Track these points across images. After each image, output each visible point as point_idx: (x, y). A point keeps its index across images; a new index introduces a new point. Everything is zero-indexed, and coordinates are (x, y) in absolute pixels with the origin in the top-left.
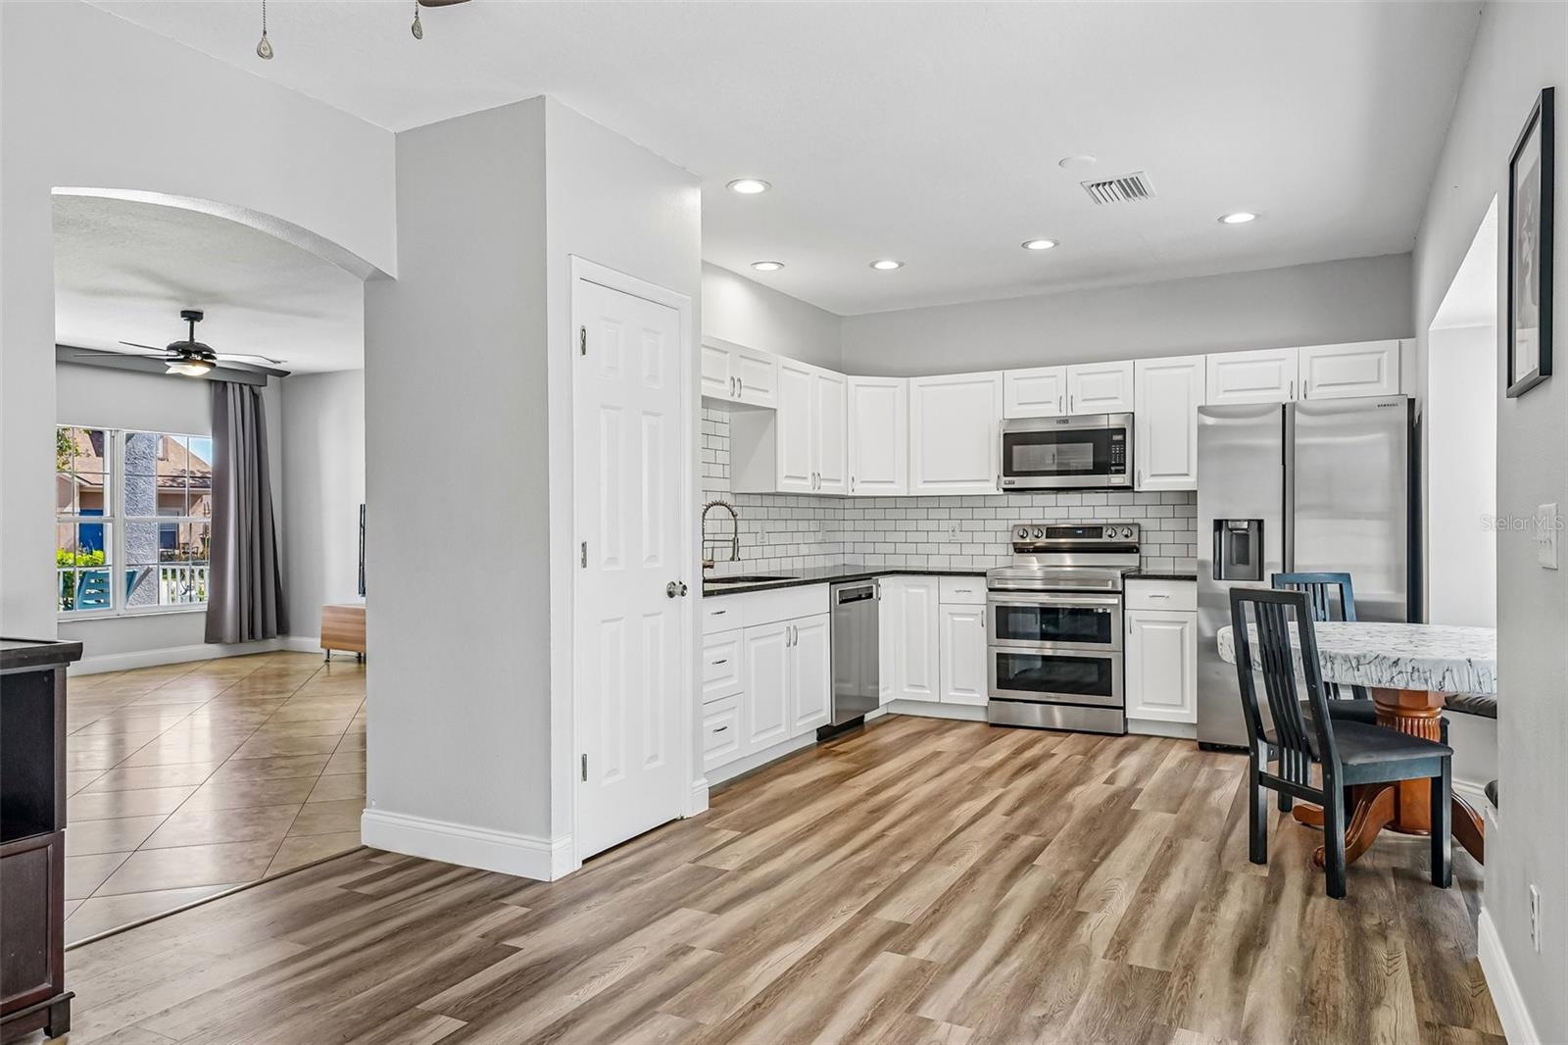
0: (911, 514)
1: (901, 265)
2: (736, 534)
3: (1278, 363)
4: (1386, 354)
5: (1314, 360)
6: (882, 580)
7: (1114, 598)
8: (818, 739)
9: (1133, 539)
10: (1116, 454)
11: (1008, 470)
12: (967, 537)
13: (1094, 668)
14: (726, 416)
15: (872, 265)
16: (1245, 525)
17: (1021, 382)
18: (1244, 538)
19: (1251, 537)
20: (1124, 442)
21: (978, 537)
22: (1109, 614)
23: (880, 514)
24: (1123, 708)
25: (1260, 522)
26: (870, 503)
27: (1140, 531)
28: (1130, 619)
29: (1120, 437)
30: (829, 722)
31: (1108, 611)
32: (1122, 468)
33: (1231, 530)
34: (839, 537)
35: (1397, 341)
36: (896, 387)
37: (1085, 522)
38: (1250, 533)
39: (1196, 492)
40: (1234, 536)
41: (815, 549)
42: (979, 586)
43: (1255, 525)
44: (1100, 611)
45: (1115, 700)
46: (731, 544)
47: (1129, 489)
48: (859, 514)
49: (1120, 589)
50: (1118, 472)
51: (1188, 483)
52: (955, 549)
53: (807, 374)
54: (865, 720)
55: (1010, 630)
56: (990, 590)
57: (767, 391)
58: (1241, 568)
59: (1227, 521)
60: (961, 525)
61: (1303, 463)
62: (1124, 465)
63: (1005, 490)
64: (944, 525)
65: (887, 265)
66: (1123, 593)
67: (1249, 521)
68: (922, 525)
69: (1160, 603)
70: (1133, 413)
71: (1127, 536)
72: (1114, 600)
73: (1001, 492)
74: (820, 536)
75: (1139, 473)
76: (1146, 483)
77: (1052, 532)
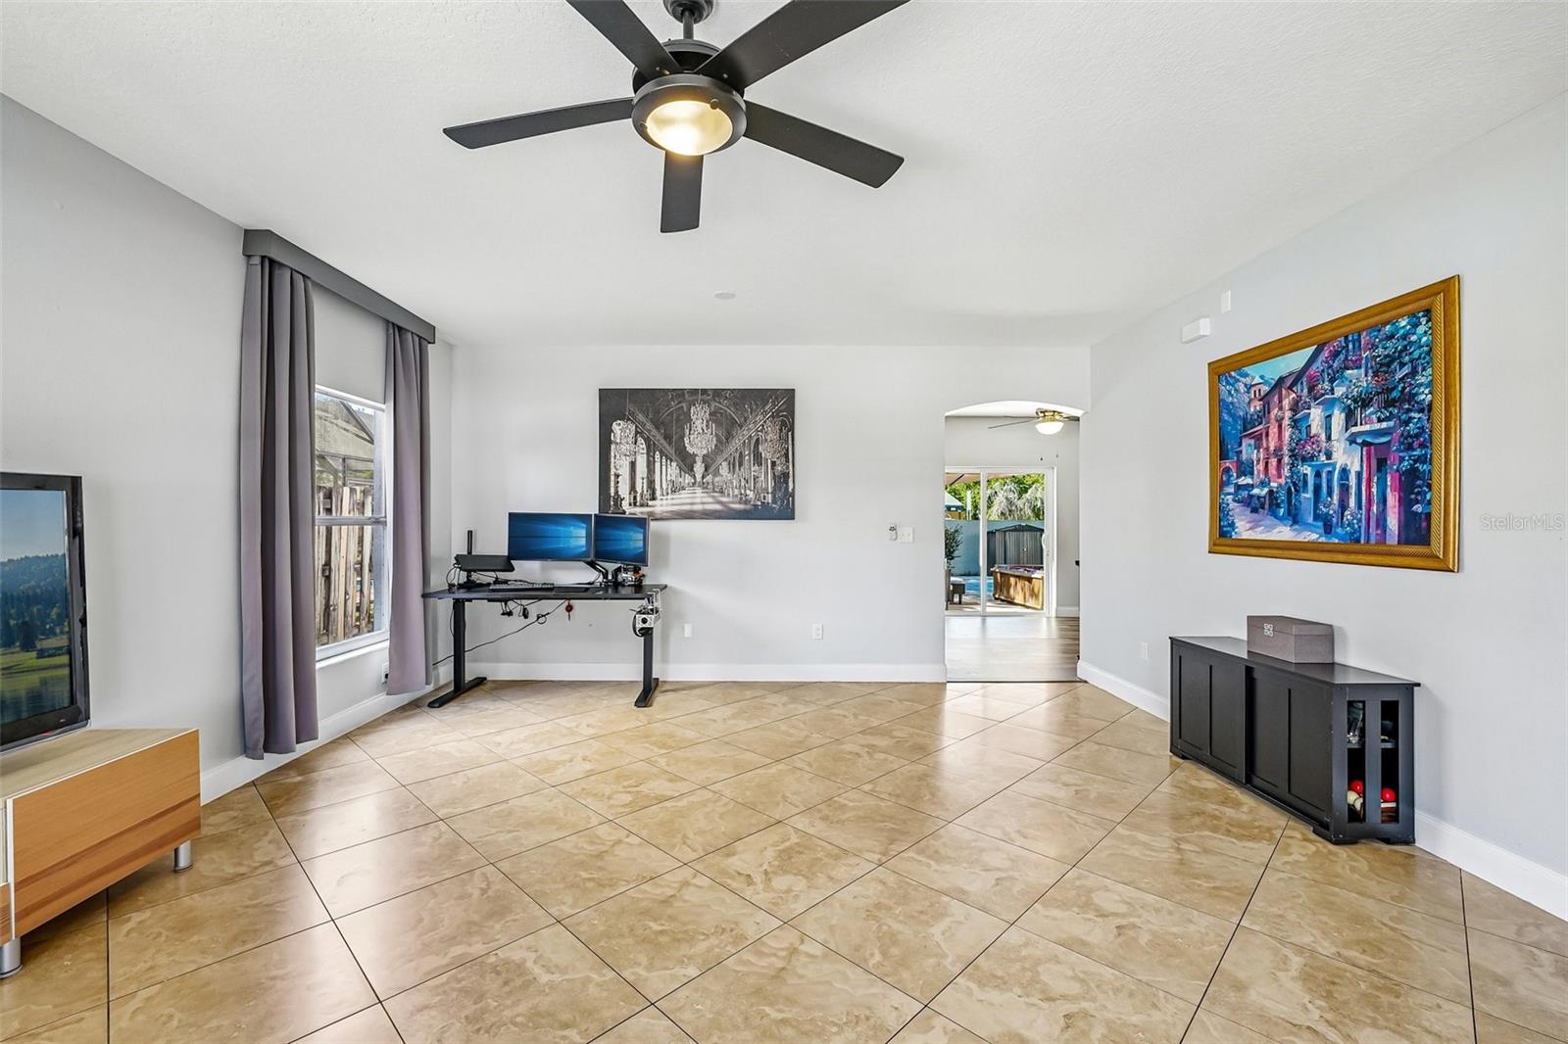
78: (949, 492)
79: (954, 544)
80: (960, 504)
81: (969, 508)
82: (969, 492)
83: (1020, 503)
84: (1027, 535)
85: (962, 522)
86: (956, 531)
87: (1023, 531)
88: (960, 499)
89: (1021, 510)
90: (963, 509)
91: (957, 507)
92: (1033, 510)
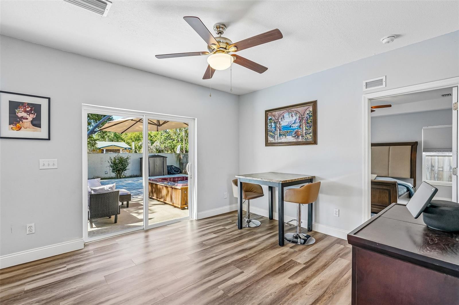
78: (126, 143)
79: (126, 164)
80: (130, 147)
81: (133, 148)
82: (133, 143)
83: (152, 147)
84: (158, 159)
85: (130, 154)
86: (127, 158)
87: (156, 157)
88: (130, 146)
89: (152, 149)
90: (131, 149)
91: (129, 148)
92: (156, 149)
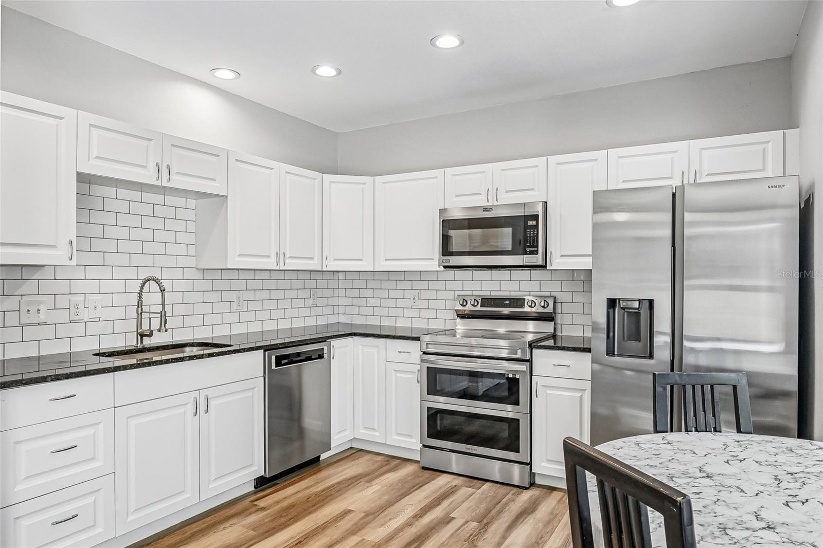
0: (385, 284)
1: (339, 72)
2: (163, 304)
3: (671, 156)
4: (770, 144)
5: (703, 151)
6: (334, 343)
7: (523, 365)
8: (255, 487)
9: (550, 309)
10: (530, 237)
11: (446, 250)
12: (424, 304)
13: (505, 426)
14: (192, 203)
15: (313, 71)
16: (636, 304)
17: (457, 178)
18: (636, 315)
19: (642, 314)
20: (537, 226)
21: (433, 304)
22: (518, 379)
23: (362, 284)
24: (530, 464)
25: (651, 302)
26: (356, 276)
27: (555, 302)
28: (537, 383)
29: (534, 223)
30: (263, 474)
31: (517, 377)
32: (536, 249)
33: (623, 309)
34: (333, 301)
35: (782, 131)
36: (365, 184)
37: (513, 294)
38: (642, 311)
39: (591, 270)
40: (626, 313)
41: (306, 312)
42: (414, 349)
43: (647, 304)
44: (511, 376)
45: (522, 456)
46: (159, 315)
47: (543, 267)
48: (348, 284)
49: (528, 357)
50: (532, 253)
51: (586, 263)
52: (415, 313)
53: (272, 169)
54: (321, 459)
55: (438, 388)
56: (425, 353)
57: (214, 180)
58: (634, 344)
59: (619, 299)
60: (419, 294)
61: (690, 249)
62: (537, 246)
63: (445, 267)
64: (408, 294)
65: (326, 71)
66: (530, 361)
67: (640, 301)
68: (393, 294)
69: (562, 371)
70: (546, 203)
71: (543, 307)
72: (523, 367)
73: (442, 269)
74: (310, 302)
75: (551, 253)
76: (557, 263)
77: (486, 301)
